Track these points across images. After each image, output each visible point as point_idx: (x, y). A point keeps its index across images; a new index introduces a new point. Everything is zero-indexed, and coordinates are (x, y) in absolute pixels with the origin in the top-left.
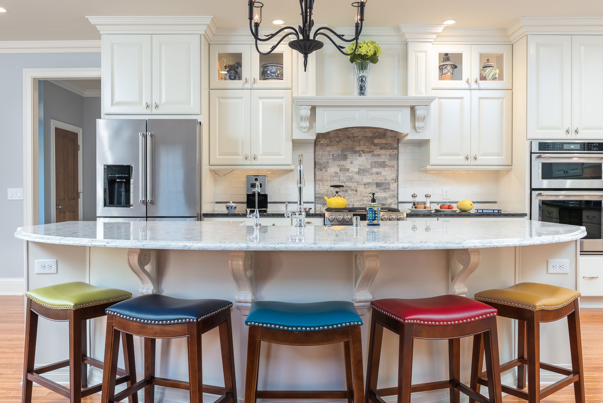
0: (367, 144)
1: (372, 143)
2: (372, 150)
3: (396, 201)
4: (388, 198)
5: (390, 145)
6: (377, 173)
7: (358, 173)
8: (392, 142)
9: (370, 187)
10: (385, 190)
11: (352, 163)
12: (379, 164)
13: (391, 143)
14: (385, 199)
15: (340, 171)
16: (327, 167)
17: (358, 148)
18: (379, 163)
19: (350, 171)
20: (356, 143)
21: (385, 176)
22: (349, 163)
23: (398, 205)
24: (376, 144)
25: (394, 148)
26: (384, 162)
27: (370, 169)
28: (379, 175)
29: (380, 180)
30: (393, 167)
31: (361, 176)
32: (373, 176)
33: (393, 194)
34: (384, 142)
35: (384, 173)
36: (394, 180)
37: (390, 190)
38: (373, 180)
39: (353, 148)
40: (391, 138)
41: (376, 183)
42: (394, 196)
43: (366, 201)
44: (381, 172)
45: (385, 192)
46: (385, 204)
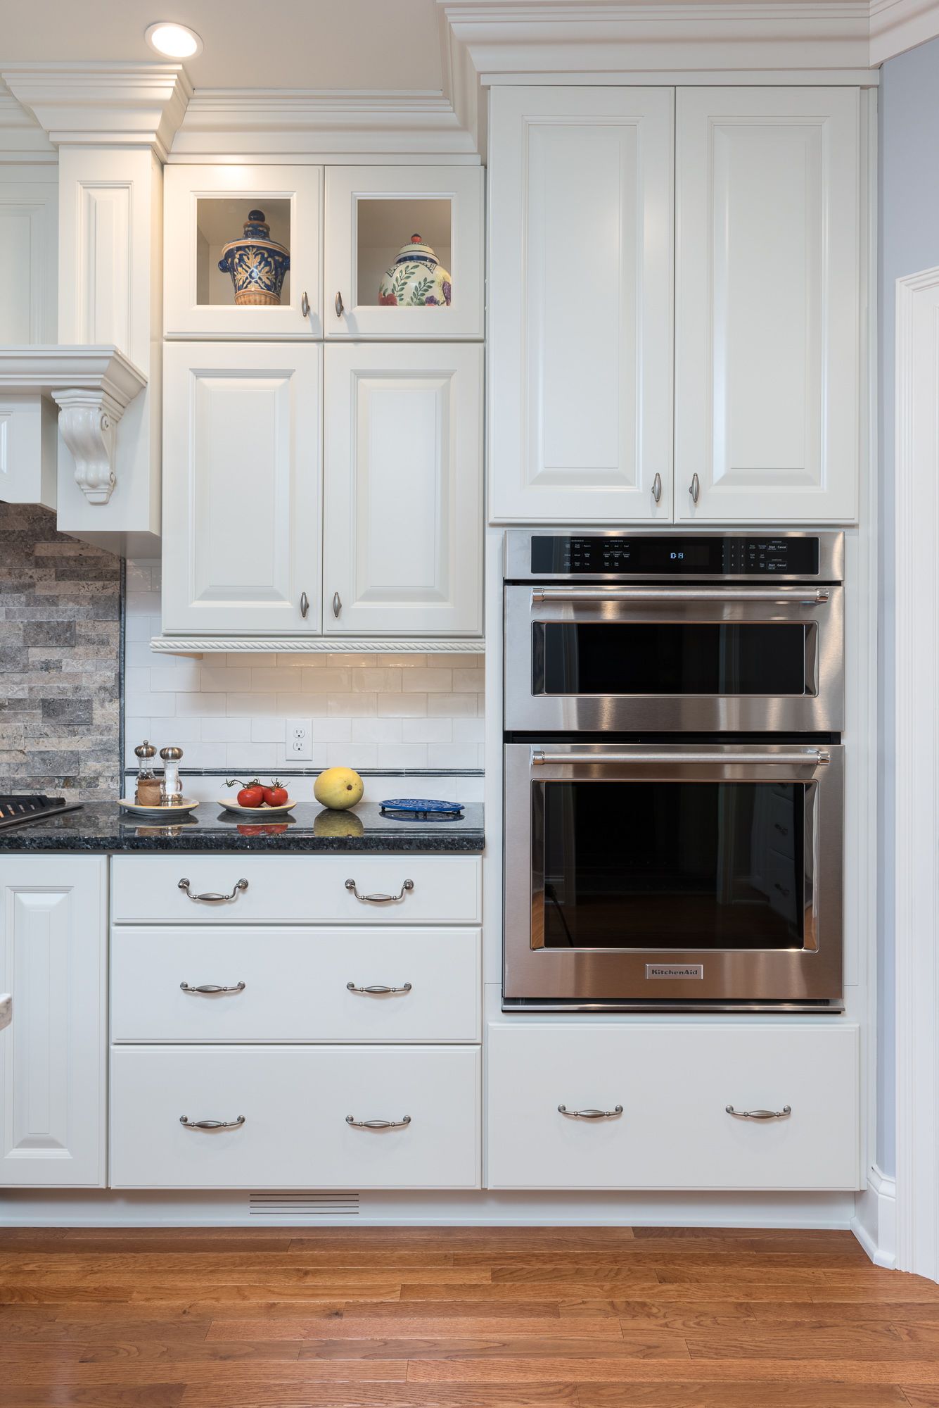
0: (9, 561)
1: (28, 555)
2: (27, 580)
3: (115, 769)
4: (87, 757)
5: (96, 564)
6: (47, 666)
9: (20, 716)
10: (76, 727)
12: (52, 633)
13: (99, 557)
14: (76, 758)
18: (52, 628)
21: (75, 676)
23: (122, 781)
24: (42, 558)
25: (108, 576)
26: (70, 626)
27: (19, 650)
28: (53, 672)
29: (55, 691)
30: (104, 643)
32: (33, 675)
33: (101, 740)
34: (72, 554)
35: (70, 665)
36: (106, 689)
37: (92, 727)
38: (31, 689)
41: (43, 700)
42: (109, 751)
43: (7, 768)
44: (60, 661)
45: (74, 734)
46: (74, 778)
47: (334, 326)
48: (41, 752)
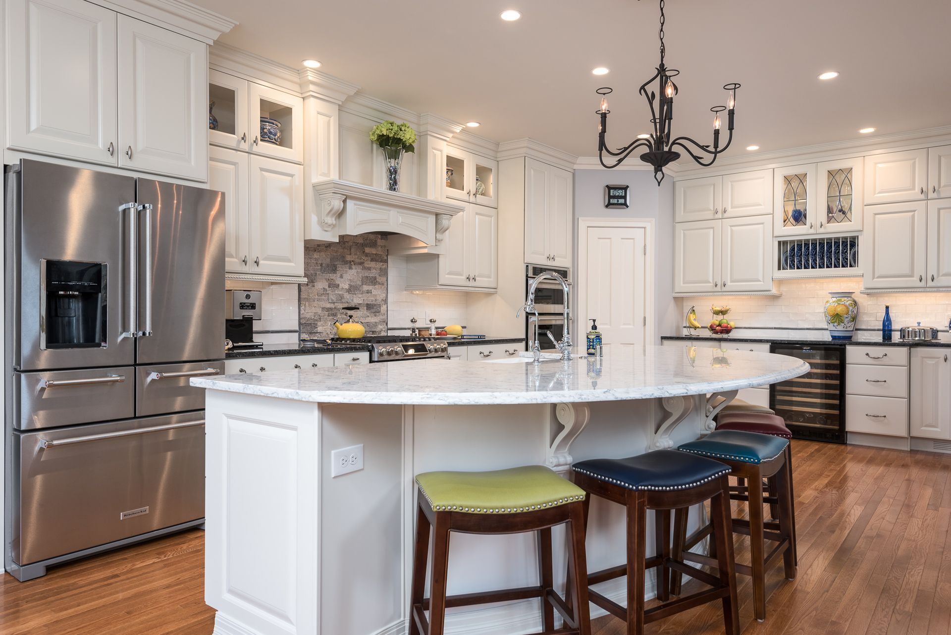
0: (358, 253)
1: (363, 252)
2: (362, 261)
6: (368, 292)
7: (349, 291)
8: (382, 253)
9: (360, 310)
10: (376, 314)
11: (341, 277)
12: (370, 280)
13: (381, 255)
14: (376, 324)
15: (329, 287)
16: (315, 281)
17: (348, 258)
18: (371, 278)
19: (340, 287)
20: (346, 250)
21: (375, 295)
22: (339, 276)
23: (387, 332)
24: (366, 253)
25: (384, 261)
26: (375, 278)
27: (360, 286)
28: (369, 294)
29: (370, 301)
30: (383, 284)
31: (351, 295)
32: (364, 295)
33: (383, 318)
34: (374, 252)
35: (374, 292)
36: (384, 301)
37: (379, 314)
38: (364, 300)
39: (344, 257)
40: (381, 247)
41: (367, 304)
42: (384, 322)
44: (371, 290)
45: (375, 316)
46: (375, 331)
47: (472, 199)
48: (367, 322)
